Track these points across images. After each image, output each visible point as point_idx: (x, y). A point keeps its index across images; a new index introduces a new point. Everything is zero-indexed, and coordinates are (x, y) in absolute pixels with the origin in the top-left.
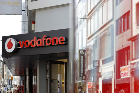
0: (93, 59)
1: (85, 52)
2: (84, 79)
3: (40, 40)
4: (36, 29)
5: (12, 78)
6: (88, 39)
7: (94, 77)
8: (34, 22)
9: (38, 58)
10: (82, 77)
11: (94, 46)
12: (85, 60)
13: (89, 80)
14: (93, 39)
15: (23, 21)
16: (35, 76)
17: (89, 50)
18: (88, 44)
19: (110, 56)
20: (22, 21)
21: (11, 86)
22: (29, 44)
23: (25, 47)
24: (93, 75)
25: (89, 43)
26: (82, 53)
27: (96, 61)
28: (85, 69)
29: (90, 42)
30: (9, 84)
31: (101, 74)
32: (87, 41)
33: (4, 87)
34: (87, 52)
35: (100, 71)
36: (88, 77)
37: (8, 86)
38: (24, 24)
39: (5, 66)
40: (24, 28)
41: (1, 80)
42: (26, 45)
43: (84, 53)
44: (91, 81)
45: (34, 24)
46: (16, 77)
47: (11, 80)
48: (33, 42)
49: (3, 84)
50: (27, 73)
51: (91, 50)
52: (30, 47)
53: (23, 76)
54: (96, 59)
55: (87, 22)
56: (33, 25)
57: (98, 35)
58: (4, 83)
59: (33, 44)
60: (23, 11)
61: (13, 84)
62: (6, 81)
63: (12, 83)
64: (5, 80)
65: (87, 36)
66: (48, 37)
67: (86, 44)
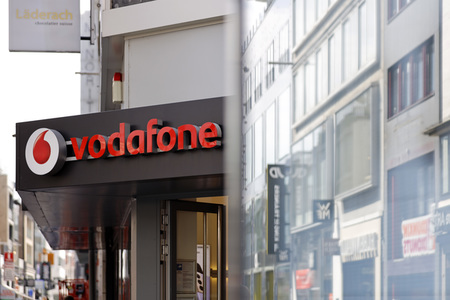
0: (311, 196)
1: (287, 173)
2: (285, 261)
3: (139, 133)
4: (124, 100)
5: (51, 257)
6: (298, 129)
7: (315, 253)
8: (119, 77)
9: (134, 191)
10: (278, 253)
11: (318, 152)
12: (286, 197)
13: (301, 264)
14: (312, 131)
15: (84, 71)
16: (125, 251)
17: (299, 166)
18: (297, 148)
19: (368, 185)
20: (81, 74)
21: (46, 282)
22: (103, 147)
23: (91, 157)
24: (312, 245)
25: (300, 143)
26: (276, 176)
27: (324, 202)
28: (287, 228)
29: (302, 139)
30: (42, 278)
31: (340, 243)
32: (292, 138)
33: (26, 285)
34: (294, 172)
35: (335, 236)
36: (295, 254)
37: (37, 283)
38: (90, 83)
39: (28, 219)
40: (90, 97)
41: (15, 265)
42: (95, 150)
43: (282, 176)
44: (306, 267)
45: (119, 82)
46: (62, 254)
47: (49, 263)
48: (117, 141)
49: (22, 278)
50: (99, 243)
51: (305, 166)
52: (105, 158)
53: (86, 251)
54: (324, 196)
55: (294, 77)
56: (115, 84)
57: (328, 118)
58: (24, 275)
59: (115, 148)
60: (83, 38)
61: (53, 275)
62: (32, 266)
63: (50, 275)
64: (28, 265)
65: (294, 121)
66: (165, 124)
67: (291, 147)
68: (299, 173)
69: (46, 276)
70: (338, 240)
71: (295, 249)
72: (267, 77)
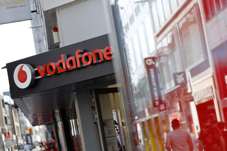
0: (172, 72)
1: (156, 61)
2: (164, 110)
3: (72, 58)
4: (61, 41)
5: (31, 130)
6: (158, 36)
7: (180, 102)
8: (56, 30)
9: (74, 88)
10: (159, 106)
11: (172, 46)
12: (158, 74)
13: (173, 110)
14: (166, 36)
15: (34, 26)
16: (73, 120)
17: (162, 56)
18: (159, 46)
19: (202, 60)
20: (32, 28)
21: (30, 145)
22: (54, 68)
23: (48, 75)
24: (177, 98)
25: (161, 43)
26: (150, 64)
27: (180, 74)
28: (162, 91)
29: (161, 41)
30: (28, 143)
31: (193, 94)
32: (156, 41)
33: (19, 149)
34: (160, 60)
35: (189, 91)
36: (168, 105)
37: (25, 147)
38: (37, 31)
39: (14, 112)
40: (39, 38)
41: (11, 139)
43: (154, 63)
44: (176, 111)
45: (56, 32)
46: (37, 128)
47: (30, 134)
48: (61, 64)
49: (16, 145)
50: (58, 118)
51: (166, 55)
52: (56, 74)
53: (52, 124)
54: (179, 71)
55: (151, 7)
56: (54, 34)
57: (174, 27)
58: (17, 143)
59: (60, 68)
60: (32, 12)
61: (34, 141)
62: (21, 138)
63: (32, 141)
64: (18, 137)
65: (155, 32)
66: (85, 51)
67: (156, 46)
68: (163, 60)
69: (30, 142)
70: (191, 93)
71: (168, 102)
72: (135, 10)
